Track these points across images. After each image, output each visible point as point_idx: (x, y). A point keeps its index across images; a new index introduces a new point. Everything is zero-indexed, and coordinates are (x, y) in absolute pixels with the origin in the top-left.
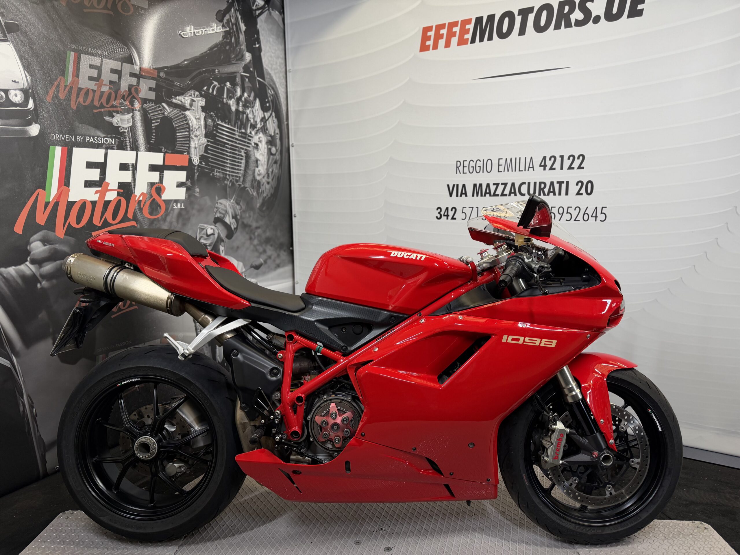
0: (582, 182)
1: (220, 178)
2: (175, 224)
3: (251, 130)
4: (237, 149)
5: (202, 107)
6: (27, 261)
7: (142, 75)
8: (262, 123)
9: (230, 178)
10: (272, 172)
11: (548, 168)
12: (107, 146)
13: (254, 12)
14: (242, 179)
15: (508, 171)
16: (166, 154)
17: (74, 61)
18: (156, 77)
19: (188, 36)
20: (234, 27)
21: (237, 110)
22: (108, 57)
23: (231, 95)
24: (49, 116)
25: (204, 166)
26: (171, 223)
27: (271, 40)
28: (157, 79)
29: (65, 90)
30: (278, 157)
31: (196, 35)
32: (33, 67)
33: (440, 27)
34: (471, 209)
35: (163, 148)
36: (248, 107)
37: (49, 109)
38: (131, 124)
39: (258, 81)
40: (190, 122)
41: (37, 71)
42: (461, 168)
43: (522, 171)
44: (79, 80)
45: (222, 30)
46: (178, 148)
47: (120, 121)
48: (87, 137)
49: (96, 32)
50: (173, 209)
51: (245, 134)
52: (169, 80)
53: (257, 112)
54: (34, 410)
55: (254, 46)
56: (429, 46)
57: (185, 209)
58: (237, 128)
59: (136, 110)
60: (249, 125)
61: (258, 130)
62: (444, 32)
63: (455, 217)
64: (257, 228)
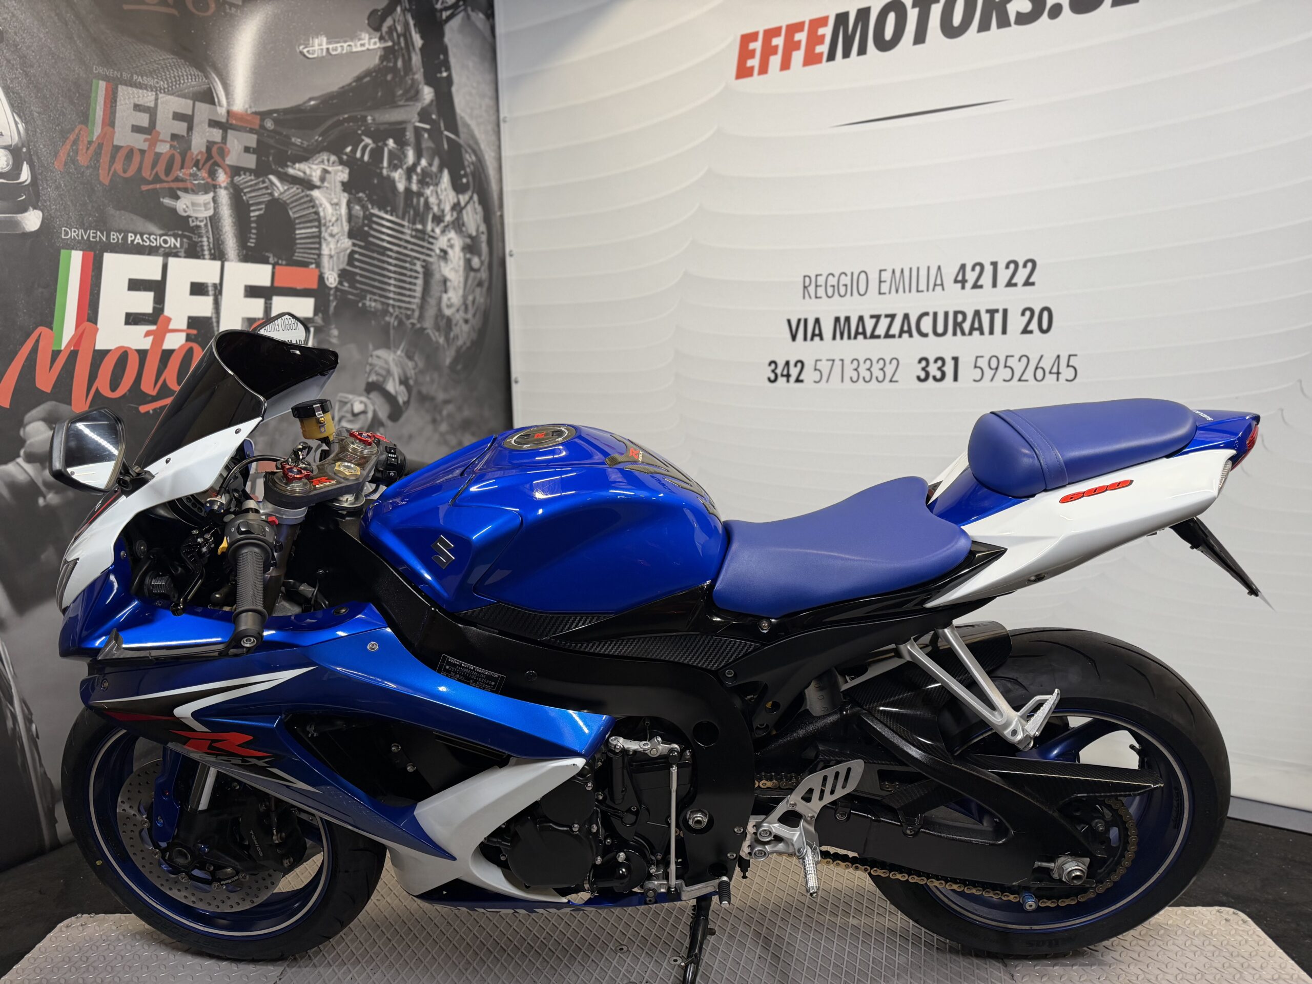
0: (1032, 312)
1: (376, 311)
3: (434, 225)
4: (408, 259)
5: (343, 184)
6: (19, 456)
7: (231, 124)
8: (455, 214)
9: (395, 311)
10: (474, 302)
11: (969, 285)
12: (167, 250)
13: (438, 14)
14: (417, 314)
15: (897, 291)
16: (277, 267)
17: (105, 98)
18: (257, 127)
19: (315, 56)
20: (402, 40)
21: (408, 190)
22: (168, 90)
23: (396, 162)
24: (60, 195)
25: (346, 289)
27: (471, 64)
28: (260, 131)
29: (88, 149)
30: (484, 275)
31: (331, 55)
32: (30, 107)
33: (772, 33)
34: (831, 363)
35: (271, 256)
36: (428, 185)
37: (59, 183)
38: (211, 212)
39: (447, 137)
40: (321, 209)
41: (36, 114)
42: (812, 289)
43: (922, 291)
44: (114, 133)
45: (378, 45)
46: (298, 256)
47: (190, 205)
48: (130, 235)
49: (146, 46)
51: (423, 232)
52: (280, 134)
53: (445, 193)
54: (34, 726)
55: (439, 75)
56: (752, 68)
58: (409, 222)
59: (220, 187)
60: (430, 217)
61: (446, 226)
62: (779, 41)
63: (801, 378)
64: (447, 402)
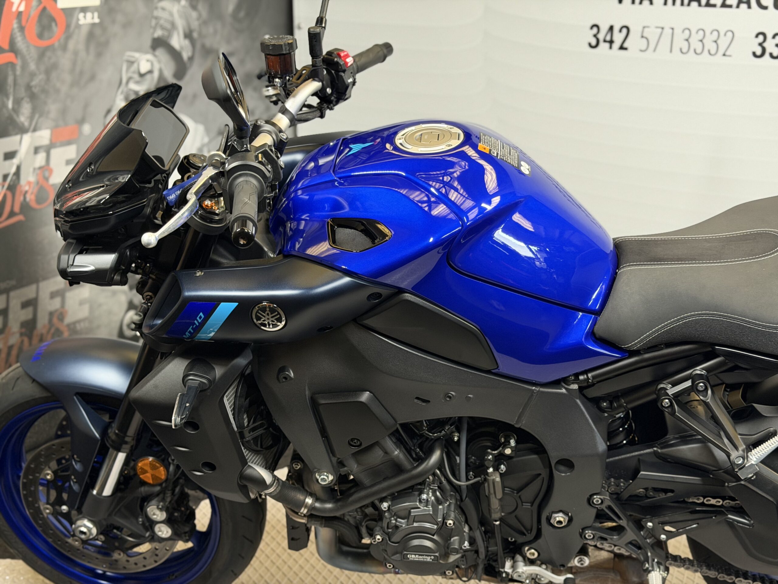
2: (83, 54)
26: (76, 53)
50: (78, 26)
57: (100, 24)
63: (625, 45)
